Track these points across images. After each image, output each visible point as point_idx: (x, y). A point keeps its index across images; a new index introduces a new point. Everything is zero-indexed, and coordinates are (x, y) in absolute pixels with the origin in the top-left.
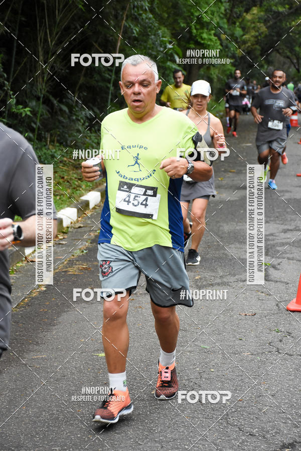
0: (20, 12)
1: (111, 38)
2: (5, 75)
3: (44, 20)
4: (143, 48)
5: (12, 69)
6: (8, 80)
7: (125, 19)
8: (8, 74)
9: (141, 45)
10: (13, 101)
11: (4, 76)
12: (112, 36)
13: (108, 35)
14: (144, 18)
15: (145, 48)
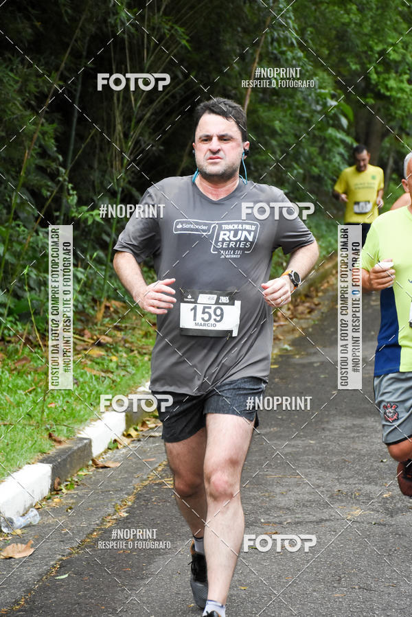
0: (84, 53)
1: (234, 92)
2: (61, 158)
3: (123, 66)
4: (287, 106)
5: (72, 147)
6: (64, 165)
7: (257, 60)
8: (65, 155)
9: (283, 101)
10: (73, 199)
11: (58, 159)
12: (235, 88)
13: (230, 88)
14: (289, 58)
15: (291, 107)
